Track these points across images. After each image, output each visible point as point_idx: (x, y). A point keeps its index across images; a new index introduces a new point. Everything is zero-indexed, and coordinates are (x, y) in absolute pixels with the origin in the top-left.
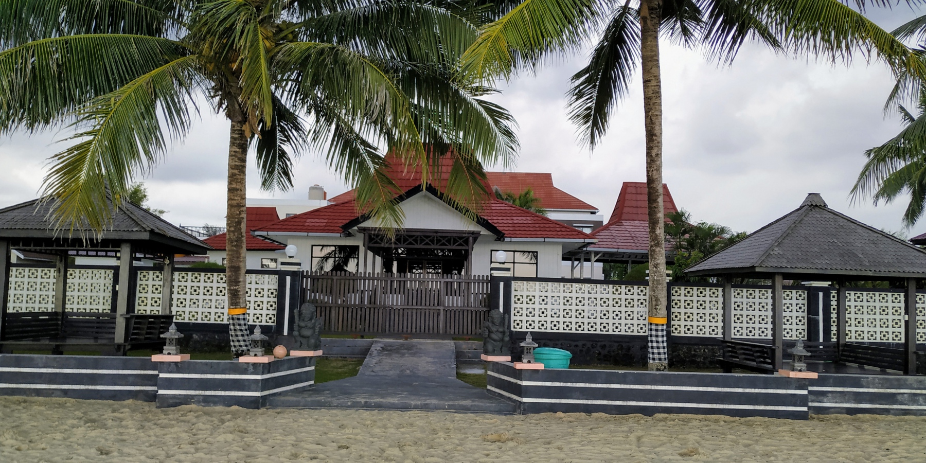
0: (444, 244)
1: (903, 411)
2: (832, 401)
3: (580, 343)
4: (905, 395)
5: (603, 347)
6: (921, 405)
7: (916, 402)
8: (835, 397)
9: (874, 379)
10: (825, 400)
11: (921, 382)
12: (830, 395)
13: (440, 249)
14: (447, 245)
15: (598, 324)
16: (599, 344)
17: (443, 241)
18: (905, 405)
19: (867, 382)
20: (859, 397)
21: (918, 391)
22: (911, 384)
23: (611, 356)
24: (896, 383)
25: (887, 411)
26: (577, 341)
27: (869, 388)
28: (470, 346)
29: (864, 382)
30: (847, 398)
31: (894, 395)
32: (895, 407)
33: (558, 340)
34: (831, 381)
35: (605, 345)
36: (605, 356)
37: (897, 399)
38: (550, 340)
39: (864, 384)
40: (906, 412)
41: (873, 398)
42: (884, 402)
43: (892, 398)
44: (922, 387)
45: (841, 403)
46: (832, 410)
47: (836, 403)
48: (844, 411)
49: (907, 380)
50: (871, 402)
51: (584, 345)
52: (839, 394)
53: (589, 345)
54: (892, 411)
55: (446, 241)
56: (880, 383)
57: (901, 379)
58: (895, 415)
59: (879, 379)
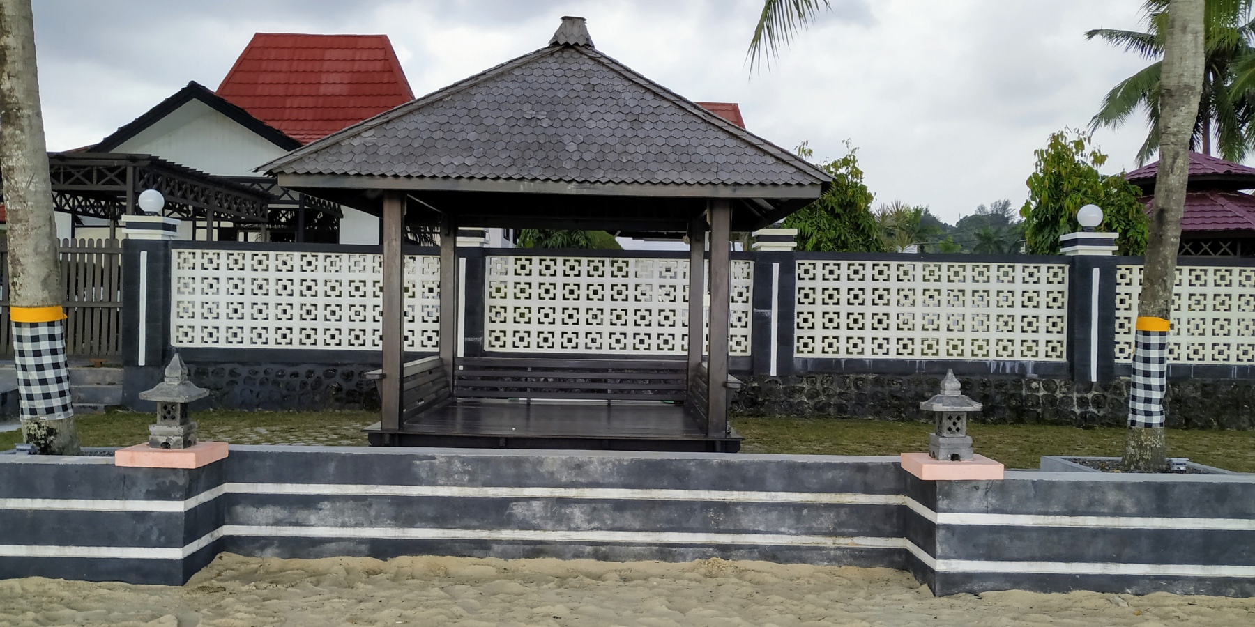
0: (78, 182)
1: (528, 547)
2: (331, 520)
3: (302, 370)
4: (535, 503)
5: (348, 376)
6: (577, 529)
7: (562, 521)
8: (342, 512)
9: (450, 460)
10: (313, 518)
11: (579, 466)
12: (326, 505)
13: (68, 192)
14: (85, 184)
15: (345, 331)
16: (340, 370)
17: (78, 175)
18: (535, 528)
19: (432, 468)
20: (405, 511)
21: (572, 493)
22: (552, 473)
23: (361, 394)
24: (511, 471)
25: (483, 547)
26: (297, 364)
27: (435, 484)
28: (100, 377)
29: (422, 469)
30: (373, 513)
31: (503, 503)
32: (507, 534)
33: (259, 364)
34: (332, 467)
35: (352, 372)
36: (349, 393)
37: (511, 515)
38: (243, 364)
39: (423, 475)
40: (536, 550)
41: (445, 512)
42: (475, 523)
43: (497, 512)
44: (582, 480)
45: (356, 525)
46: (333, 545)
47: (344, 525)
48: (363, 548)
49: (540, 462)
50: (439, 522)
51: (310, 372)
52: (350, 503)
53: (319, 372)
54: (496, 547)
55: (83, 175)
56: (465, 472)
57: (526, 460)
58: (505, 556)
59: (465, 461)
